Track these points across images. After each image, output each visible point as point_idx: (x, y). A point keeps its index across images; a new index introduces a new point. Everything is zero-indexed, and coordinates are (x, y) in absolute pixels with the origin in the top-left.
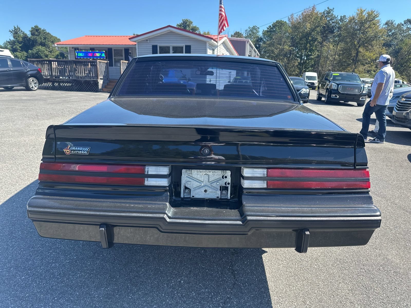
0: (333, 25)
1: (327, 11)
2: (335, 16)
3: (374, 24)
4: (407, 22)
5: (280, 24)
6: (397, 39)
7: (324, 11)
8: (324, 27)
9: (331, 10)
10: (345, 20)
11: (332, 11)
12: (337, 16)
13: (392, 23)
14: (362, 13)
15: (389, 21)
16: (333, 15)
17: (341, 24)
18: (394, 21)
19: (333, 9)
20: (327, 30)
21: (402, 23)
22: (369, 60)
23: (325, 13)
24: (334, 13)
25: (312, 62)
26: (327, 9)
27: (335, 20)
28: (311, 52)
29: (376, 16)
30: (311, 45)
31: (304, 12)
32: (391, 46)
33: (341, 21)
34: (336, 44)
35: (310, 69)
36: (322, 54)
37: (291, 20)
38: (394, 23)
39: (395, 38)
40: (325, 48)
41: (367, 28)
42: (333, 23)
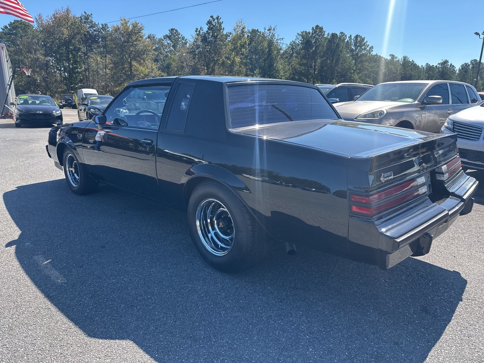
0: (95, 34)
1: (84, 15)
2: (95, 23)
3: (141, 37)
4: (166, 38)
5: (24, 26)
6: (162, 54)
7: (81, 15)
8: (85, 35)
9: (89, 16)
10: (108, 29)
11: (91, 17)
12: (98, 24)
13: (154, 37)
14: (126, 23)
15: (151, 35)
16: (93, 22)
17: (104, 33)
18: (155, 35)
19: (91, 15)
20: (89, 39)
21: (162, 38)
22: (142, 75)
23: (83, 18)
24: (93, 20)
25: (80, 77)
26: (84, 14)
27: (96, 28)
28: (77, 65)
29: (140, 28)
30: (74, 57)
31: (56, 13)
32: (158, 61)
33: (103, 30)
34: (104, 56)
35: (80, 84)
36: (90, 67)
37: (40, 21)
38: (156, 37)
39: (160, 52)
40: (91, 60)
41: (134, 41)
42: (95, 31)
